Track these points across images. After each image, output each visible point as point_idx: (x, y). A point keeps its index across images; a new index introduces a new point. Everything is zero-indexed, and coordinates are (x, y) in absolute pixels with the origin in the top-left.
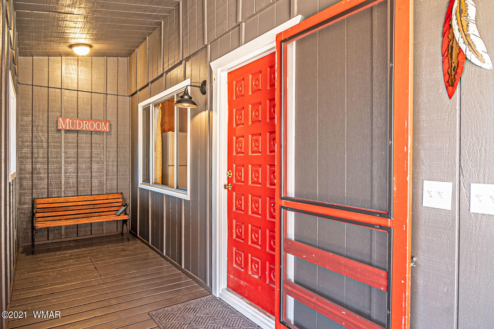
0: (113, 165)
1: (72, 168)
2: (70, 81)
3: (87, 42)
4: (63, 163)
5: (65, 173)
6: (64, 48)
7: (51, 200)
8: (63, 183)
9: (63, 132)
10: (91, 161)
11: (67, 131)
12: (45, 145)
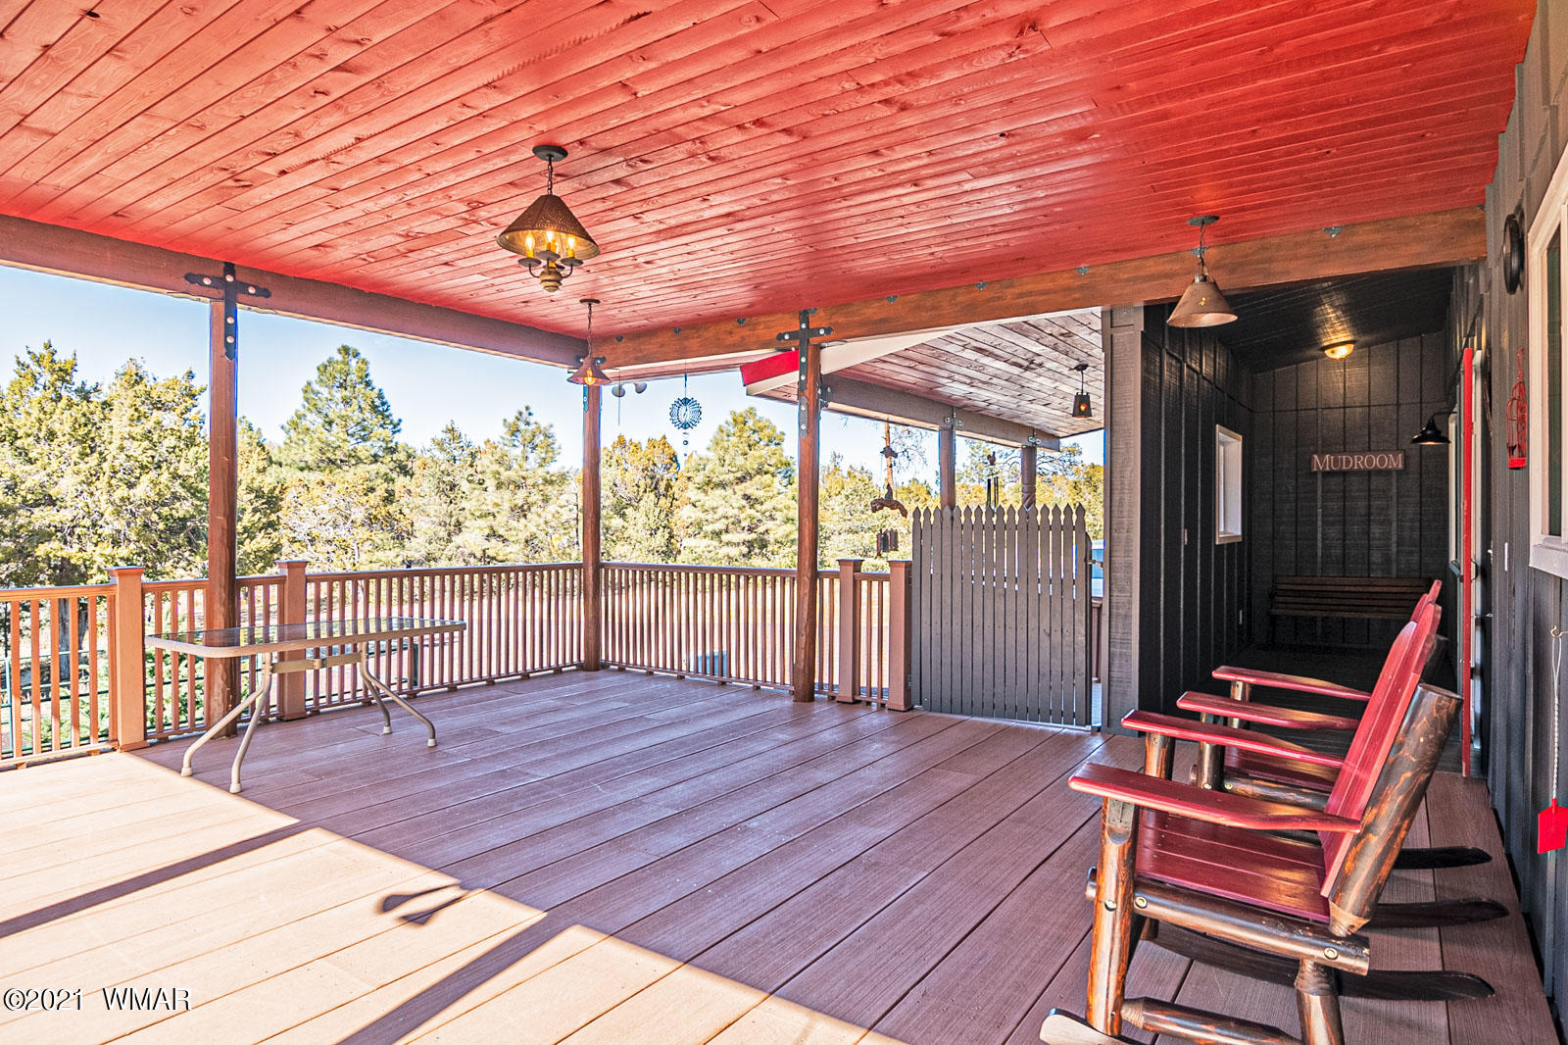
0: (1412, 529)
1: (1334, 532)
2: (1331, 395)
3: (1349, 338)
4: (1320, 523)
5: (1323, 539)
6: (1314, 352)
7: (1299, 580)
8: (1320, 554)
9: (1320, 477)
10: (1369, 520)
11: (1326, 474)
12: (1292, 497)
